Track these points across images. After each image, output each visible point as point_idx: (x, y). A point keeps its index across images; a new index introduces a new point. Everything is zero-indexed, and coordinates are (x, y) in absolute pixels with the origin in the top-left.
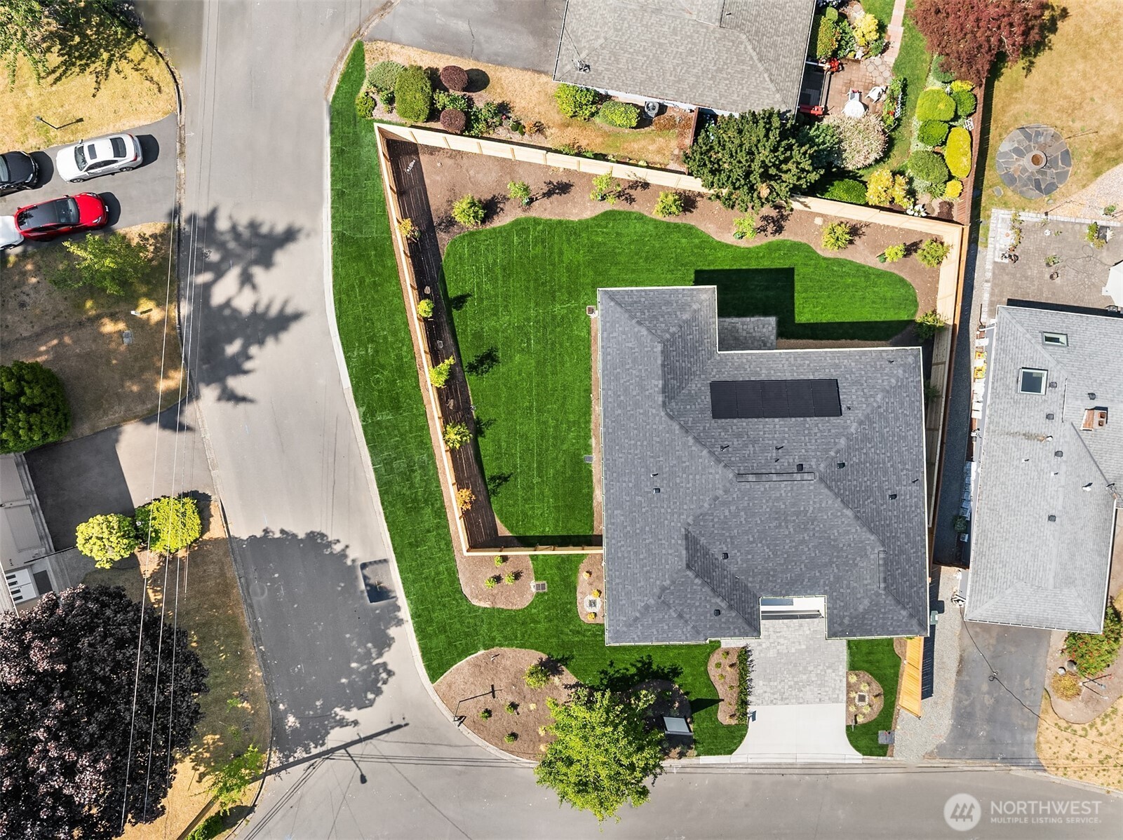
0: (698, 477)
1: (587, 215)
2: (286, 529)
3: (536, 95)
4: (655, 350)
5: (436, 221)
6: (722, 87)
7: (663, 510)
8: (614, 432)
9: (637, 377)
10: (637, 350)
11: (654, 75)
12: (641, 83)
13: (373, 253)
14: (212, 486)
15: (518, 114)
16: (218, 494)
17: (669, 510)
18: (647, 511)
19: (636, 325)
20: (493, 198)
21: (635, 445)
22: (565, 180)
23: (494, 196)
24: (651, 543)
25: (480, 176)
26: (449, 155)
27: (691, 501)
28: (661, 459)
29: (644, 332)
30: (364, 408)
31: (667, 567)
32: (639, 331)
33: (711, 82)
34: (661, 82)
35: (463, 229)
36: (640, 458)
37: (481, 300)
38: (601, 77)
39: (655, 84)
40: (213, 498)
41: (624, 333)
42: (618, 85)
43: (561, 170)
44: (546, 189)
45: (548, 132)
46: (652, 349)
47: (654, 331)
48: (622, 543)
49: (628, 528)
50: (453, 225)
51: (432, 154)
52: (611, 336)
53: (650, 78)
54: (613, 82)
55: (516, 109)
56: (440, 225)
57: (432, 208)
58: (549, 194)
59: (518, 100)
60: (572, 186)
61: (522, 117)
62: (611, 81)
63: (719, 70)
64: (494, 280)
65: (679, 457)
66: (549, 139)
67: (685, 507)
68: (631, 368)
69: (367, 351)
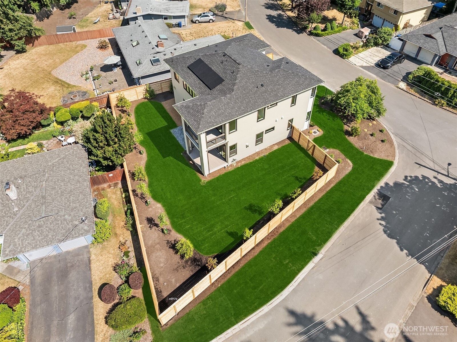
0: (248, 75)
1: (159, 205)
2: (399, 249)
3: (104, 256)
4: (211, 104)
5: (198, 268)
6: (77, 166)
7: (268, 81)
8: (251, 107)
9: (225, 106)
10: (214, 110)
11: (79, 191)
12: (85, 196)
13: (235, 291)
14: (422, 300)
15: (118, 259)
16: (421, 294)
17: (266, 79)
18: (271, 86)
19: (205, 114)
20: (171, 248)
21: (251, 98)
22: (146, 222)
23: (169, 248)
24: (281, 81)
25: (162, 260)
26: (157, 282)
27: (258, 74)
28: (250, 88)
29: (205, 110)
30: (316, 247)
31: (285, 74)
32: (206, 112)
33: (75, 170)
34: (81, 188)
35: (195, 253)
36: (255, 95)
37: (227, 226)
38: (87, 212)
39: (83, 190)
40: (426, 295)
41: (210, 117)
42: (89, 204)
43: (141, 226)
44: (154, 227)
45: (123, 241)
46: (211, 105)
47: (203, 108)
48: (288, 90)
49: (282, 89)
50: (195, 259)
51: (161, 291)
52: (214, 122)
53: (81, 193)
54: (87, 207)
55: (116, 262)
56: (199, 265)
57: (192, 274)
58: (157, 225)
59: (111, 263)
60: (147, 218)
61: (119, 257)
62: (87, 208)
63: (69, 169)
64: (213, 226)
65: (246, 82)
66: (126, 239)
67: (261, 75)
68: (223, 110)
69: (288, 263)
